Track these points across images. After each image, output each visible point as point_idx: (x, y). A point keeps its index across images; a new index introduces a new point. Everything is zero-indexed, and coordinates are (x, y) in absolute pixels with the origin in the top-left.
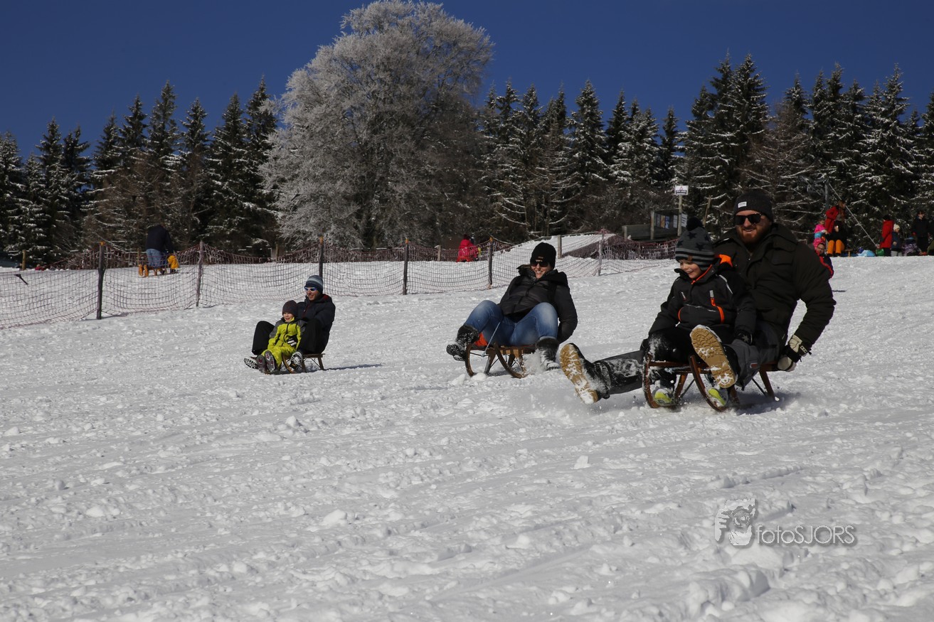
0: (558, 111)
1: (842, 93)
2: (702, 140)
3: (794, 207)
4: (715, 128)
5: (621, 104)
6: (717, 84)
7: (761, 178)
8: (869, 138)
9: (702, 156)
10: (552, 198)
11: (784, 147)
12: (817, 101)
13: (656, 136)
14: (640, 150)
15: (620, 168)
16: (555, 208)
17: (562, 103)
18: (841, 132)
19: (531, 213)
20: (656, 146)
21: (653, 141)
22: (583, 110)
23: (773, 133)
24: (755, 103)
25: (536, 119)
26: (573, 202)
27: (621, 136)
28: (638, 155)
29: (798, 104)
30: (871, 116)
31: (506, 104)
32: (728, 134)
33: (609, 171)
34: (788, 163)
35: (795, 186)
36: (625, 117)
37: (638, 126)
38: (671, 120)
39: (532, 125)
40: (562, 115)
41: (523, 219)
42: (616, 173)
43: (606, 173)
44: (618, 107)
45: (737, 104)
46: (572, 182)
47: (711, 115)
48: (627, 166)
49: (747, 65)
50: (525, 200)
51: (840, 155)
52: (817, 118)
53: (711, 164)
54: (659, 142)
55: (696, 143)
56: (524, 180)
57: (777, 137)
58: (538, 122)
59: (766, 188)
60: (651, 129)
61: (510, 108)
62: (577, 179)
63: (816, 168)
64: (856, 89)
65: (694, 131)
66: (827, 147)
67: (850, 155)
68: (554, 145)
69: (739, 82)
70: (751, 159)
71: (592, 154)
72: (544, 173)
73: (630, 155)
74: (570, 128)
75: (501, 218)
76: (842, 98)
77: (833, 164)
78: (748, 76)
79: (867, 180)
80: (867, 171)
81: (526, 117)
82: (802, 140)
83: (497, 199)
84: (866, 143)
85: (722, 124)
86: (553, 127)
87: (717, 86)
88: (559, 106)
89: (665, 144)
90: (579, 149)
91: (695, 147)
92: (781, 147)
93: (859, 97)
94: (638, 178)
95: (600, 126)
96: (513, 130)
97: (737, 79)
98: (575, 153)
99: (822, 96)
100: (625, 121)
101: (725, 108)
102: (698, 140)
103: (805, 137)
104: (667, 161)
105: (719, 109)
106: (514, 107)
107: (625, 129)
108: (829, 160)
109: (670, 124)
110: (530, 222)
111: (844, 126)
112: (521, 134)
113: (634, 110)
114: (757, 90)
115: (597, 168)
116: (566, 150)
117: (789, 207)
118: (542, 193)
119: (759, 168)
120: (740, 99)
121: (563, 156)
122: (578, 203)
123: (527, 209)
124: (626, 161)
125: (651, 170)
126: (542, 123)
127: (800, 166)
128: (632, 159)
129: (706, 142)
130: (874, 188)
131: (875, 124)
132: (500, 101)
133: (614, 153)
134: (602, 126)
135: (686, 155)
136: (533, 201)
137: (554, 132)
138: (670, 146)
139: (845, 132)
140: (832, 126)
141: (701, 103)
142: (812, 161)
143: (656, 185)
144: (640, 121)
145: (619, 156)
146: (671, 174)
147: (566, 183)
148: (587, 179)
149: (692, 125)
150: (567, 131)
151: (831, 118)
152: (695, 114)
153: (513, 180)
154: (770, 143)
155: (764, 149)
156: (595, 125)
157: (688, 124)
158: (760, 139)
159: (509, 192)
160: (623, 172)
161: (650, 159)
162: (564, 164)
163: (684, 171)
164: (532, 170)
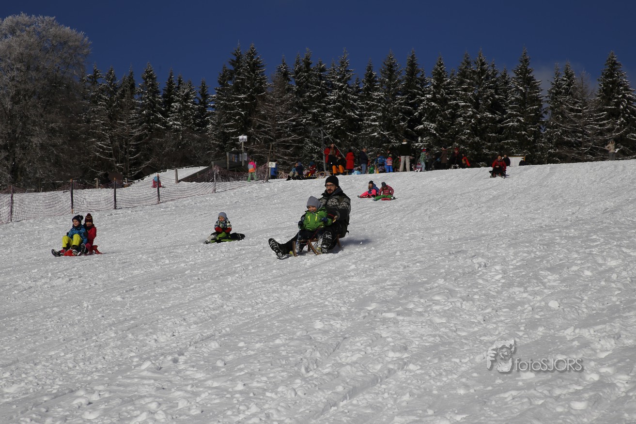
0: (129, 83)
1: (312, 66)
2: (226, 100)
3: (288, 142)
4: (234, 92)
5: (171, 77)
6: (233, 63)
7: (267, 123)
8: (331, 96)
9: (226, 110)
10: (130, 141)
11: (279, 103)
12: (297, 73)
13: (196, 98)
14: (186, 108)
15: (173, 120)
16: (132, 148)
17: (132, 78)
18: (313, 93)
19: (116, 151)
20: (196, 104)
21: (194, 101)
22: (147, 82)
23: (271, 94)
24: (258, 75)
25: (116, 89)
26: (144, 143)
27: (173, 99)
28: (185, 111)
29: (285, 75)
30: (331, 81)
31: (94, 79)
32: (243, 96)
33: (166, 122)
34: (282, 113)
35: (286, 128)
36: (174, 86)
37: (184, 92)
38: (204, 87)
39: (112, 93)
40: (133, 86)
41: (111, 155)
42: (171, 123)
43: (164, 124)
44: (169, 79)
45: (246, 76)
46: (143, 130)
47: (230, 84)
48: (178, 118)
49: (251, 50)
50: (112, 143)
51: (313, 107)
52: (298, 83)
53: (233, 115)
54: (197, 102)
55: (222, 102)
56: (110, 130)
57: (274, 97)
58: (116, 91)
59: (269, 130)
60: (192, 94)
61: (97, 82)
62: (146, 128)
63: (299, 116)
64: (321, 64)
65: (220, 94)
66: (305, 102)
67: (320, 107)
68: (129, 106)
69: (248, 62)
70: (259, 111)
71: (154, 112)
72: (123, 124)
73: (180, 111)
74: (139, 94)
75: (96, 156)
76: (312, 70)
77: (309, 113)
78: (252, 58)
79: (331, 123)
80: (331, 117)
81: (108, 88)
82: (290, 98)
83: (93, 143)
84: (329, 99)
85: (238, 89)
86: (128, 94)
87: (233, 65)
88: (130, 80)
89: (201, 103)
90: (146, 108)
91: (222, 104)
92: (277, 103)
93: (323, 70)
94: (186, 126)
95: (158, 92)
96: (100, 97)
97: (246, 59)
98: (143, 111)
99: (300, 70)
100: (174, 89)
101: (239, 79)
102: (223, 100)
103: (292, 97)
104: (203, 114)
105: (236, 79)
106: (99, 81)
107: (175, 94)
108: (307, 110)
109: (203, 90)
110: (116, 157)
111: (315, 88)
112: (106, 100)
113: (180, 81)
114: (259, 67)
115: (158, 120)
116: (137, 109)
117: (284, 141)
118: (123, 138)
119: (264, 117)
120: (249, 73)
121: (135, 113)
122: (147, 144)
123: (114, 150)
124: (178, 115)
125: (194, 121)
126: (120, 91)
127: (289, 115)
128: (181, 114)
129: (229, 101)
130: (336, 127)
131: (334, 87)
132: (89, 77)
133: (169, 110)
134: (160, 92)
135: (216, 110)
136: (117, 143)
137: (128, 97)
138: (204, 103)
139: (316, 92)
140: (307, 88)
141: (223, 76)
142: (296, 112)
143: (198, 130)
144: (185, 89)
145: (172, 112)
146: (207, 122)
147: (138, 131)
148: (152, 127)
149: (219, 90)
150: (137, 96)
151: (307, 84)
152: (220, 83)
153: (103, 130)
154: (269, 100)
155: (266, 105)
156: (155, 92)
157: (216, 89)
158: (263, 99)
159: (101, 138)
160: (175, 122)
161: (193, 113)
162: (136, 118)
163: (215, 121)
164: (115, 123)
